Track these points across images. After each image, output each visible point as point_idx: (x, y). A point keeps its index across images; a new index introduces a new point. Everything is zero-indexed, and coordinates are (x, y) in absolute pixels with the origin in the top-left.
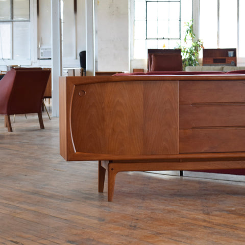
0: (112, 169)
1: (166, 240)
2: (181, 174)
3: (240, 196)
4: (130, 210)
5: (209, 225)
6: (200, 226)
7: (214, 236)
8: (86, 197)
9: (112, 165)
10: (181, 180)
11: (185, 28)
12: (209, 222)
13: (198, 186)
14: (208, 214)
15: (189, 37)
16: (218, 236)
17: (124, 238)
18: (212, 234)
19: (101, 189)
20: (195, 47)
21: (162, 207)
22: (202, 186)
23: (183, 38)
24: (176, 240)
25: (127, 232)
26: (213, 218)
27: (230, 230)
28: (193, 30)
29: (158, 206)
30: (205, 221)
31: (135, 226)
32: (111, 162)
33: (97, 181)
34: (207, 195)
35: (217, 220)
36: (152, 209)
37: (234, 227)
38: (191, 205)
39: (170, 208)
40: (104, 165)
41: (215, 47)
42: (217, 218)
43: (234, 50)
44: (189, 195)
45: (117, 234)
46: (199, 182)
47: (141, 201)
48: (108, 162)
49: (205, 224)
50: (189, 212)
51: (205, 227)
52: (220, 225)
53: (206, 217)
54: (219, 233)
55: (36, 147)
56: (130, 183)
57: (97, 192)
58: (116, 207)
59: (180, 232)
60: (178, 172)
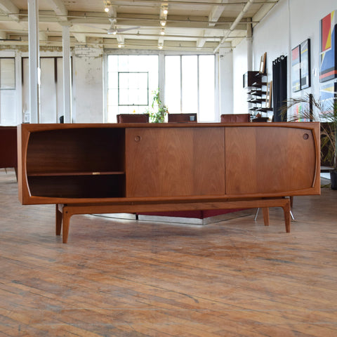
0: (67, 212)
1: (111, 278)
2: (137, 218)
3: (188, 237)
4: (82, 250)
5: (155, 263)
6: (146, 264)
7: (158, 274)
8: (43, 240)
9: (66, 208)
10: (137, 223)
11: (152, 95)
12: (155, 260)
13: (150, 228)
14: (156, 253)
15: (156, 103)
16: (162, 274)
17: (70, 276)
18: (157, 271)
19: (58, 233)
20: (161, 112)
21: (113, 247)
22: (155, 228)
23: (150, 104)
24: (120, 278)
25: (74, 271)
26: (161, 256)
27: (175, 268)
28: (159, 98)
29: (110, 247)
30: (151, 259)
31: (83, 266)
32: (66, 205)
33: (55, 225)
34: (158, 236)
35: (164, 258)
36: (103, 250)
37: (178, 265)
38: (141, 245)
39: (121, 248)
40: (60, 210)
41: (179, 112)
42: (164, 256)
43: (195, 115)
44: (141, 236)
45: (64, 273)
46: (153, 225)
47: (94, 242)
48: (63, 206)
49: (151, 262)
50: (138, 251)
51: (151, 265)
52: (166, 263)
53: (153, 256)
54: (163, 270)
55: (8, 197)
56: (87, 226)
57: (55, 234)
58: (70, 249)
59: (126, 271)
60: (134, 216)
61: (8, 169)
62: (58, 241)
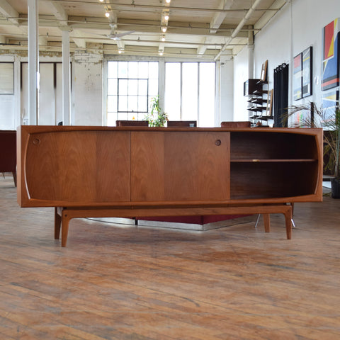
0: (66, 216)
1: (111, 281)
2: (136, 223)
3: (189, 242)
4: (81, 254)
5: (155, 267)
6: (146, 268)
7: (158, 278)
8: (42, 243)
9: (66, 212)
10: (137, 228)
11: (152, 103)
12: (156, 265)
13: (150, 233)
14: (156, 257)
15: (155, 110)
16: (162, 278)
17: (69, 279)
18: (157, 275)
19: (57, 236)
20: (161, 119)
21: (112, 251)
22: (154, 233)
23: (150, 110)
24: (120, 282)
25: (73, 274)
26: (160, 261)
27: (175, 272)
28: (159, 105)
29: (110, 251)
30: (152, 264)
31: (82, 269)
32: (65, 208)
33: (53, 229)
34: (158, 241)
35: (164, 262)
36: (103, 254)
37: (179, 269)
38: (140, 250)
39: (121, 252)
40: (59, 213)
41: (178, 120)
42: (164, 261)
43: (195, 123)
44: (141, 241)
45: (63, 276)
46: (153, 230)
47: (93, 246)
48: (62, 209)
49: (151, 267)
50: (136, 255)
51: (151, 269)
52: (165, 267)
53: (153, 260)
54: (164, 275)
55: (6, 201)
56: (86, 231)
57: (53, 239)
58: (69, 252)
59: (126, 274)
60: (134, 221)
61: (5, 174)
62: (57, 244)
